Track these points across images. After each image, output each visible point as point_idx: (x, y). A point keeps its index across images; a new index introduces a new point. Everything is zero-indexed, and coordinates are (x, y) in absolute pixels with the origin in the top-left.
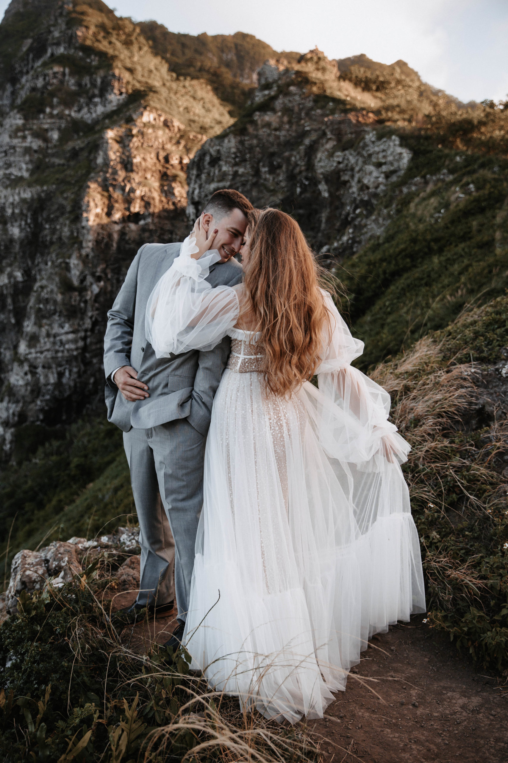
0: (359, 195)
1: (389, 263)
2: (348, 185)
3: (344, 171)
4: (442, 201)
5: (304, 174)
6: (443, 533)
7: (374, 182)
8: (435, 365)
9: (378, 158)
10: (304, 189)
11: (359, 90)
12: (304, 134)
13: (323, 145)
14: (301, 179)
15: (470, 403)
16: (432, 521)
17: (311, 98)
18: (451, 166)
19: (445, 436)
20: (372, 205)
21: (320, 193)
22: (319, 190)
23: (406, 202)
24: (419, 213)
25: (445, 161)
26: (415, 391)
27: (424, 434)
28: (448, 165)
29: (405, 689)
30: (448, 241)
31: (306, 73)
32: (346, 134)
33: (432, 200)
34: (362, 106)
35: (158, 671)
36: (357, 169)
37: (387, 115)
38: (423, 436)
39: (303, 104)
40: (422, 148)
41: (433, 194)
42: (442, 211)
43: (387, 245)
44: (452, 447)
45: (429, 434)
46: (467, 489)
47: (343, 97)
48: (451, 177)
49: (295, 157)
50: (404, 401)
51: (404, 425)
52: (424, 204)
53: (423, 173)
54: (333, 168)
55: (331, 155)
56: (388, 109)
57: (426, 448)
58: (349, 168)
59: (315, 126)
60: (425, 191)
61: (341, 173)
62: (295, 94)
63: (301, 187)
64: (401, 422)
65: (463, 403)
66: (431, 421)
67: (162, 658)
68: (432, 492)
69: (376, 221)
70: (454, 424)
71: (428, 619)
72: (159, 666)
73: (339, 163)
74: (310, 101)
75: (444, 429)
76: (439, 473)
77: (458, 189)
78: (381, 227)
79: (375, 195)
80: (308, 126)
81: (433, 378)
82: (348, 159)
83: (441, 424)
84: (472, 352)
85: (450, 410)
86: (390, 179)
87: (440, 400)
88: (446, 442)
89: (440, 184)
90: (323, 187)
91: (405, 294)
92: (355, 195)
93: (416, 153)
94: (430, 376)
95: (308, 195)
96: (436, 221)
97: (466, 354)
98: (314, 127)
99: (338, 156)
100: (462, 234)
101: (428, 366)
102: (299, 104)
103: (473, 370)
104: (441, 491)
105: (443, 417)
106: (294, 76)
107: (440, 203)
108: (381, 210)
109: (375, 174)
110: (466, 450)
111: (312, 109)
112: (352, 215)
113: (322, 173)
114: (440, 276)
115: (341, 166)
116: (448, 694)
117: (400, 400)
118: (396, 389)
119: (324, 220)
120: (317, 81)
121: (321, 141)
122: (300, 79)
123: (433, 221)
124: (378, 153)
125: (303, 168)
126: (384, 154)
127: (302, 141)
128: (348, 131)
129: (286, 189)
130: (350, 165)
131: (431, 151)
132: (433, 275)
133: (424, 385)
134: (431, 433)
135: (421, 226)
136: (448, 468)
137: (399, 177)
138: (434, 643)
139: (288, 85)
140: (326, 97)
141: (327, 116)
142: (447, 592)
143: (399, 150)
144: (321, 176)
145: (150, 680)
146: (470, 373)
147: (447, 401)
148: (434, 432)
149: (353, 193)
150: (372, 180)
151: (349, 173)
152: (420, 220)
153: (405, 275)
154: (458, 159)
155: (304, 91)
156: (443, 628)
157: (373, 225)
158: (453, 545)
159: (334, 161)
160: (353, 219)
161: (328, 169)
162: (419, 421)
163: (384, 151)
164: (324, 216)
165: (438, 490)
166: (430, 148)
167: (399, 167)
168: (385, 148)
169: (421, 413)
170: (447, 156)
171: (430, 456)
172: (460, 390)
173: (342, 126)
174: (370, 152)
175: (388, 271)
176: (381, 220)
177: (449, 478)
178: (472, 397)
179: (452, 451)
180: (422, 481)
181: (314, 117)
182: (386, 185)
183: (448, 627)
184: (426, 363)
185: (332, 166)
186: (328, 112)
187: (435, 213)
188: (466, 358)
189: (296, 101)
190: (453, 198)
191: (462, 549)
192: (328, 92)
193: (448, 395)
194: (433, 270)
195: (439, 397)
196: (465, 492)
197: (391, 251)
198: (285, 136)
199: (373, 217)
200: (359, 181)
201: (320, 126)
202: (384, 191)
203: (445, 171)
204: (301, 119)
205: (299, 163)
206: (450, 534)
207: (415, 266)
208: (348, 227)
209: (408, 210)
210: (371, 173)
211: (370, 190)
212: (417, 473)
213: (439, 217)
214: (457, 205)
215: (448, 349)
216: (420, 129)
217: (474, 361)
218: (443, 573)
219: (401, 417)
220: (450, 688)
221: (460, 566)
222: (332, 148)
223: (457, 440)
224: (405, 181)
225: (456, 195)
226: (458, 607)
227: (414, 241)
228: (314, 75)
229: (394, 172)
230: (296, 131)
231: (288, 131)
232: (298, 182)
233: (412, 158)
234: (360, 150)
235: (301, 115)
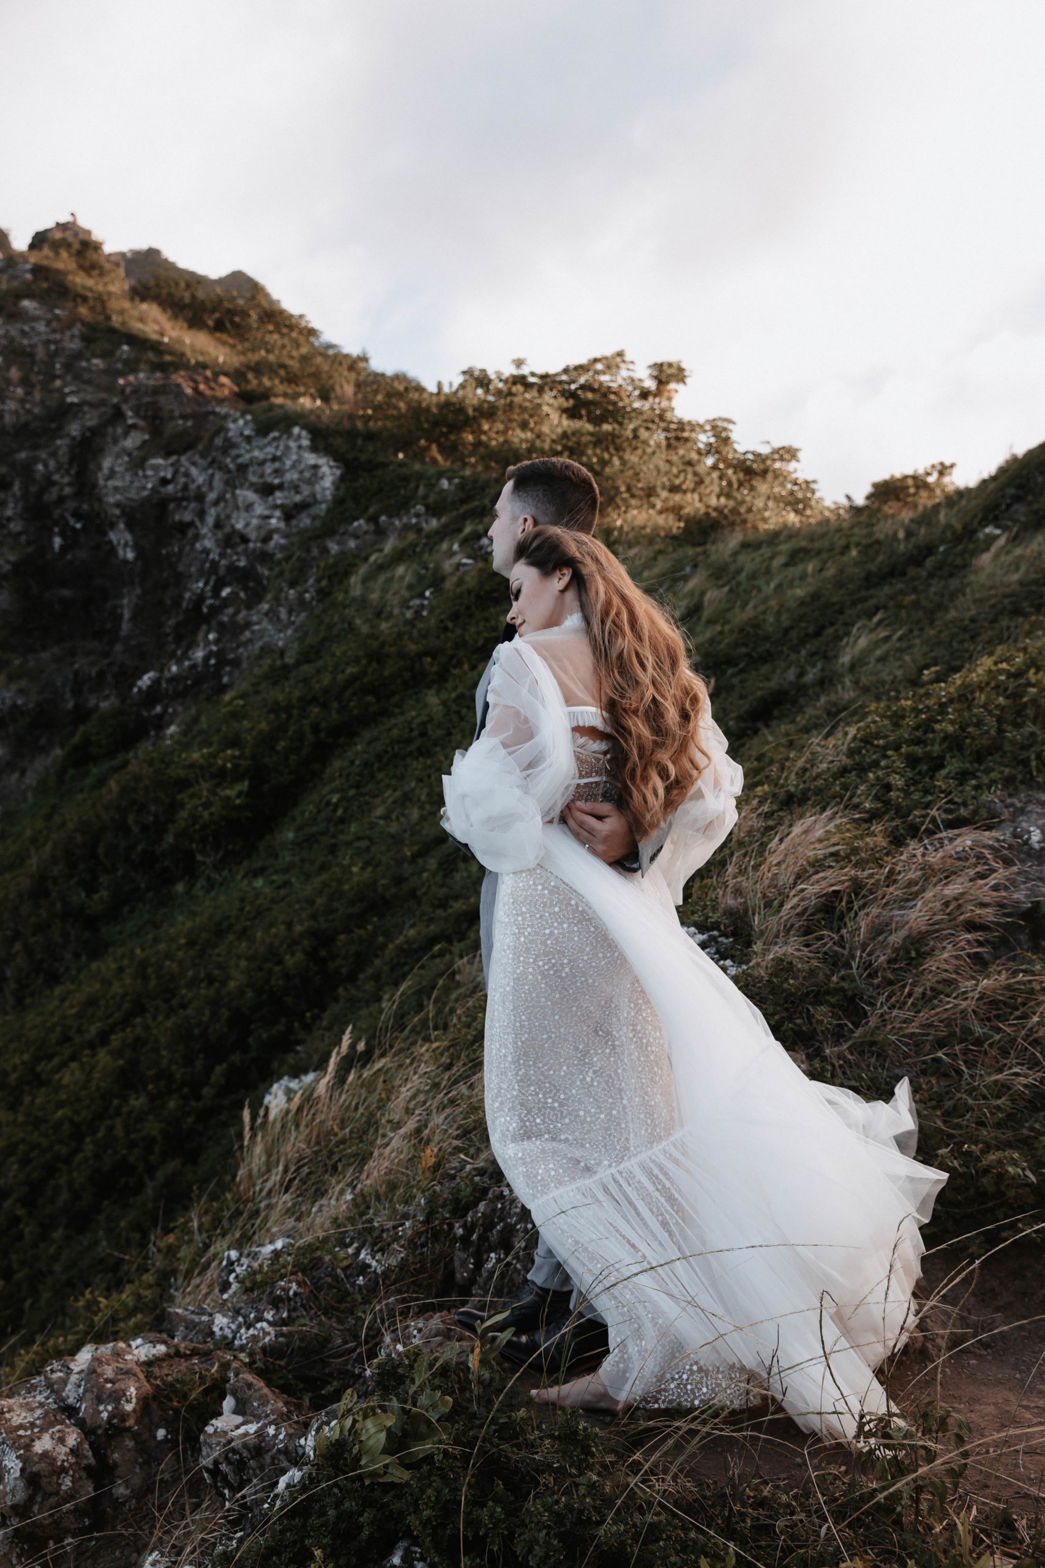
0: (222, 555)
1: (325, 706)
2: (190, 533)
3: (180, 500)
4: (423, 572)
5: (71, 505)
7: (259, 528)
9: (262, 476)
10: (72, 540)
11: (182, 323)
12: (63, 412)
13: (115, 441)
14: (62, 517)
17: (76, 331)
18: (431, 499)
20: (258, 579)
21: (113, 550)
22: (110, 542)
23: (339, 573)
24: (374, 597)
25: (417, 487)
28: (425, 497)
30: (451, 658)
31: (58, 272)
32: (172, 418)
33: (401, 570)
34: (201, 359)
36: (212, 496)
37: (260, 384)
39: (56, 342)
40: (363, 457)
41: (399, 556)
42: (427, 594)
43: (307, 669)
47: (154, 337)
48: (434, 523)
49: (46, 465)
52: (382, 578)
53: (371, 510)
54: (145, 493)
55: (138, 463)
56: (258, 369)
58: (192, 493)
59: (90, 395)
60: (381, 551)
61: (172, 506)
62: (36, 319)
63: (62, 534)
69: (272, 615)
73: (164, 482)
74: (73, 337)
77: (456, 547)
78: (286, 627)
79: (265, 557)
80: (72, 393)
82: (187, 474)
86: (294, 522)
89: (411, 536)
90: (121, 538)
91: (372, 776)
92: (214, 556)
93: (350, 468)
95: (82, 554)
96: (418, 613)
98: (89, 397)
99: (156, 468)
100: (481, 642)
102: (48, 342)
106: (29, 276)
107: (420, 578)
108: (281, 590)
109: (260, 509)
111: (78, 356)
112: (209, 602)
113: (118, 505)
114: (450, 734)
115: (170, 488)
119: (127, 615)
120: (89, 294)
121: (110, 430)
122: (45, 285)
123: (409, 614)
124: (262, 463)
125: (67, 490)
126: (277, 465)
127: (60, 428)
128: (177, 413)
129: (23, 538)
130: (193, 487)
131: (384, 465)
132: (436, 733)
135: (384, 626)
137: (314, 518)
139: (18, 296)
140: (112, 331)
141: (122, 374)
143: (311, 459)
144: (117, 512)
149: (207, 552)
150: (255, 522)
151: (193, 505)
152: (379, 614)
153: (367, 734)
154: (445, 484)
155: (57, 311)
157: (266, 624)
159: (145, 477)
160: (215, 611)
161: (132, 494)
163: (275, 459)
164: (127, 605)
166: (381, 458)
167: (313, 495)
168: (279, 453)
169: (920, 929)
170: (420, 477)
173: (162, 400)
174: (240, 461)
175: (324, 725)
176: (283, 613)
181: (86, 376)
182: (286, 536)
185: (144, 488)
186: (119, 366)
187: (412, 598)
189: (39, 334)
190: (448, 566)
192: (116, 321)
194: (431, 720)
197: (326, 679)
198: (16, 412)
199: (266, 606)
200: (218, 525)
201: (103, 395)
202: (283, 548)
203: (420, 508)
204: (54, 377)
205: (56, 477)
207: (385, 713)
208: (204, 627)
209: (347, 592)
210: (249, 507)
211: (251, 545)
213: (422, 606)
214: (460, 582)
216: (352, 417)
222: (140, 448)
224: (330, 527)
225: (455, 560)
227: (377, 657)
228: (78, 280)
229: (302, 507)
230: (42, 402)
231: (22, 401)
232: (56, 523)
233: (342, 479)
234: (218, 455)
235: (53, 367)
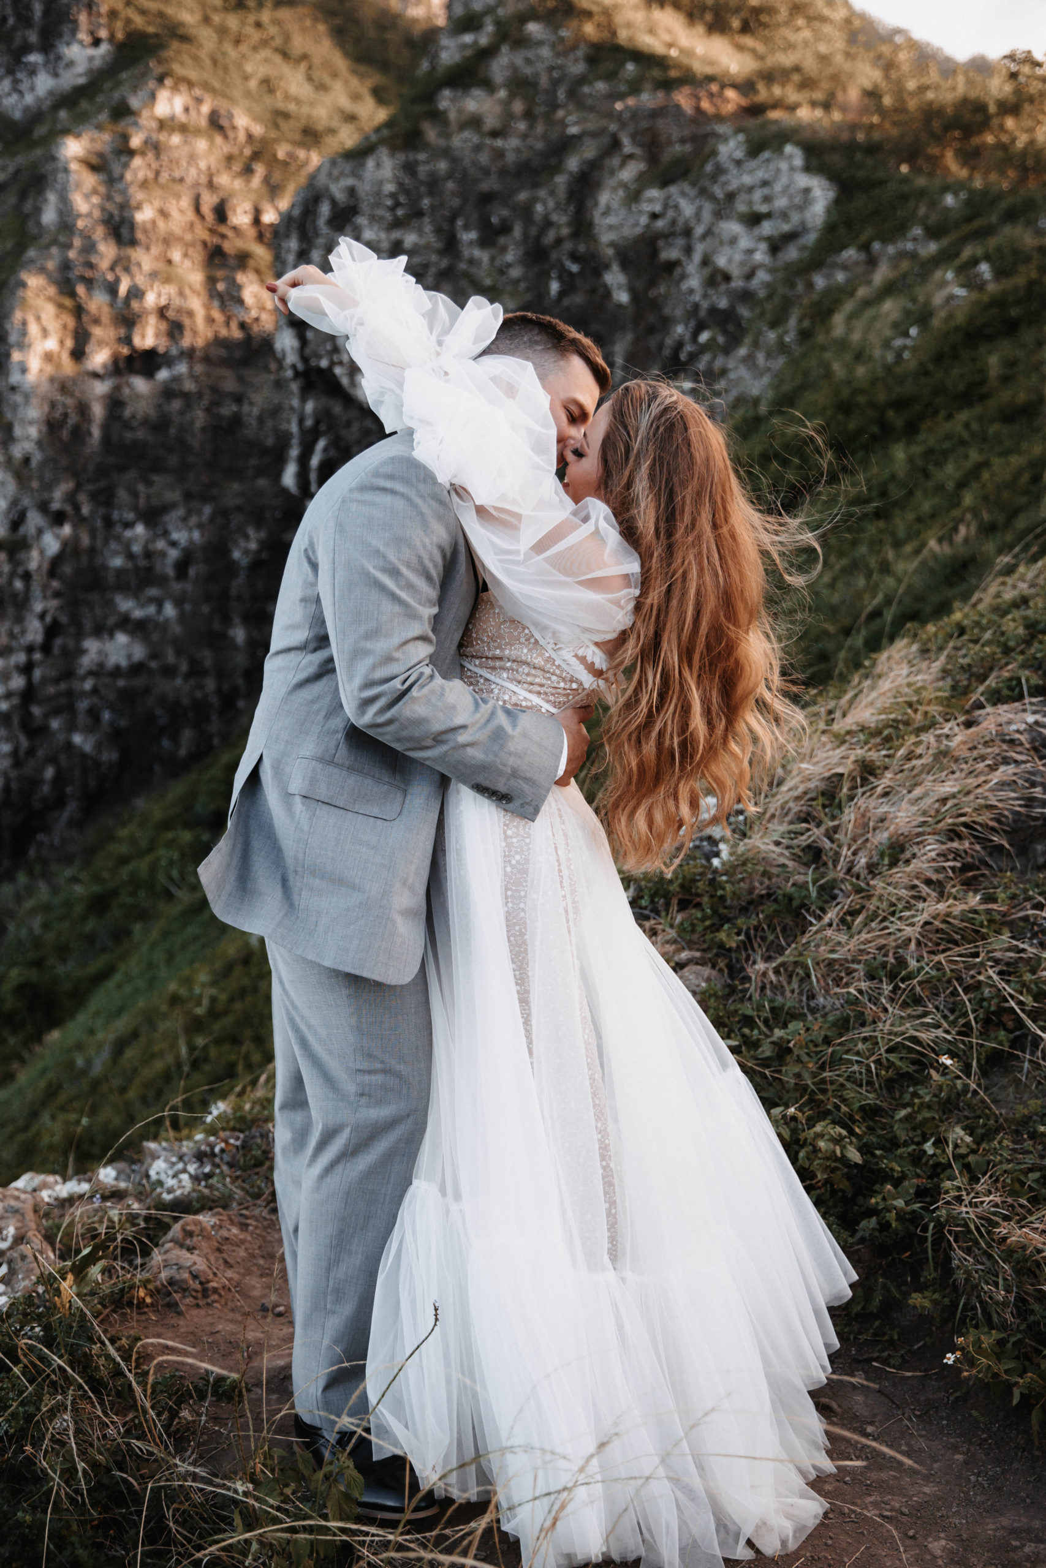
0: (705, 296)
2: (678, 271)
3: (668, 235)
4: (910, 306)
5: (568, 246)
6: (980, 1131)
7: (742, 264)
8: (934, 709)
9: (750, 203)
10: (569, 284)
11: (700, 29)
12: (565, 145)
13: (612, 172)
14: (559, 261)
15: (1030, 801)
16: (948, 1100)
17: (580, 53)
18: (933, 219)
19: (970, 885)
20: (738, 321)
21: (608, 293)
22: (605, 286)
23: (822, 312)
24: (856, 337)
25: (916, 208)
26: (889, 775)
27: (916, 882)
28: (926, 217)
29: (913, 1537)
30: (927, 405)
32: (670, 143)
33: (887, 305)
34: (709, 70)
35: (276, 1521)
36: (699, 230)
37: (772, 95)
38: (914, 887)
39: (559, 67)
40: (861, 174)
41: (889, 289)
42: (913, 331)
43: (777, 419)
44: (989, 912)
45: (928, 882)
46: (1034, 1015)
47: (659, 49)
48: (933, 247)
49: (545, 204)
50: (861, 802)
51: (863, 861)
52: (870, 313)
53: (863, 238)
54: (638, 230)
55: (634, 197)
56: (770, 76)
57: (925, 917)
58: (678, 229)
59: (593, 123)
60: (869, 283)
61: (661, 243)
62: (540, 43)
63: (560, 278)
64: (855, 854)
65: (1010, 802)
66: (932, 848)
67: (287, 1485)
68: (945, 1025)
69: (749, 360)
70: (991, 855)
71: (958, 1354)
72: (278, 1509)
73: (654, 216)
74: (576, 60)
75: (965, 868)
76: (960, 979)
77: (950, 275)
78: (761, 375)
79: (746, 296)
80: (575, 123)
81: (932, 740)
82: (676, 207)
83: (957, 855)
84: (1024, 674)
85: (979, 819)
86: (781, 256)
87: (954, 796)
88: (974, 900)
89: (905, 265)
90: (615, 278)
92: (697, 297)
93: (846, 188)
94: (924, 737)
95: (578, 298)
96: (899, 356)
97: (1011, 679)
98: (590, 126)
99: (650, 200)
100: (962, 387)
101: (916, 711)
102: (551, 69)
103: (1031, 719)
104: (968, 1025)
105: (960, 837)
107: (907, 313)
108: (759, 333)
109: (744, 243)
110: (1026, 919)
111: (582, 80)
112: (689, 348)
113: (612, 244)
114: (911, 493)
115: (660, 224)
116: (1027, 1550)
117: (851, 798)
118: (840, 770)
120: (595, 9)
121: (607, 162)
122: (550, 4)
123: (890, 358)
124: (751, 189)
125: (565, 231)
126: (766, 191)
127: (560, 163)
128: (676, 136)
129: (523, 286)
130: (681, 222)
131: (882, 183)
132: (896, 493)
133: (909, 757)
134: (934, 877)
135: (861, 371)
136: (982, 964)
137: (803, 248)
138: (975, 1413)
139: (523, 18)
140: (618, 49)
141: (622, 97)
142: (1001, 1281)
143: (803, 180)
144: (610, 252)
145: (255, 1546)
146: (1023, 727)
147: (971, 797)
148: (941, 876)
149: (691, 291)
150: (738, 257)
151: (680, 242)
152: (859, 356)
154: (949, 200)
155: (563, 33)
156: (996, 1375)
157: (743, 372)
158: (1009, 1161)
159: (640, 212)
160: (693, 357)
161: (627, 232)
162: (903, 849)
163: (765, 183)
165: (962, 1021)
166: (880, 174)
167: (803, 223)
168: (767, 176)
169: (905, 830)
170: (922, 193)
171: (934, 937)
172: (1002, 768)
173: (661, 124)
174: (730, 188)
176: (761, 358)
177: (987, 992)
178: (1033, 784)
179: (991, 921)
180: (917, 1001)
181: (589, 102)
182: (772, 270)
183: (1006, 1372)
184: (910, 705)
185: (637, 224)
186: (623, 88)
187: (894, 338)
188: (1012, 689)
189: (542, 60)
190: (938, 299)
191: (1031, 1170)
192: (623, 36)
193: (972, 782)
194: (893, 477)
195: (949, 788)
196: (1029, 1023)
197: (789, 434)
198: (518, 150)
199: (742, 351)
200: (706, 262)
202: (767, 285)
203: (918, 231)
204: (555, 107)
205: (554, 218)
206: (997, 1131)
207: (849, 470)
209: (828, 331)
210: (733, 241)
211: (734, 284)
212: (903, 980)
213: (905, 347)
214: (950, 316)
215: (962, 667)
216: (854, 127)
217: (1031, 695)
218: (989, 1232)
219: (854, 840)
220: (1028, 1531)
221: (1031, 1213)
222: (636, 180)
223: (1002, 896)
224: (818, 259)
225: (947, 291)
226: (1032, 1318)
227: (845, 407)
229: (790, 237)
230: (545, 137)
231: (525, 136)
232: (553, 267)
233: (837, 202)
234: (706, 183)
235: (555, 97)
